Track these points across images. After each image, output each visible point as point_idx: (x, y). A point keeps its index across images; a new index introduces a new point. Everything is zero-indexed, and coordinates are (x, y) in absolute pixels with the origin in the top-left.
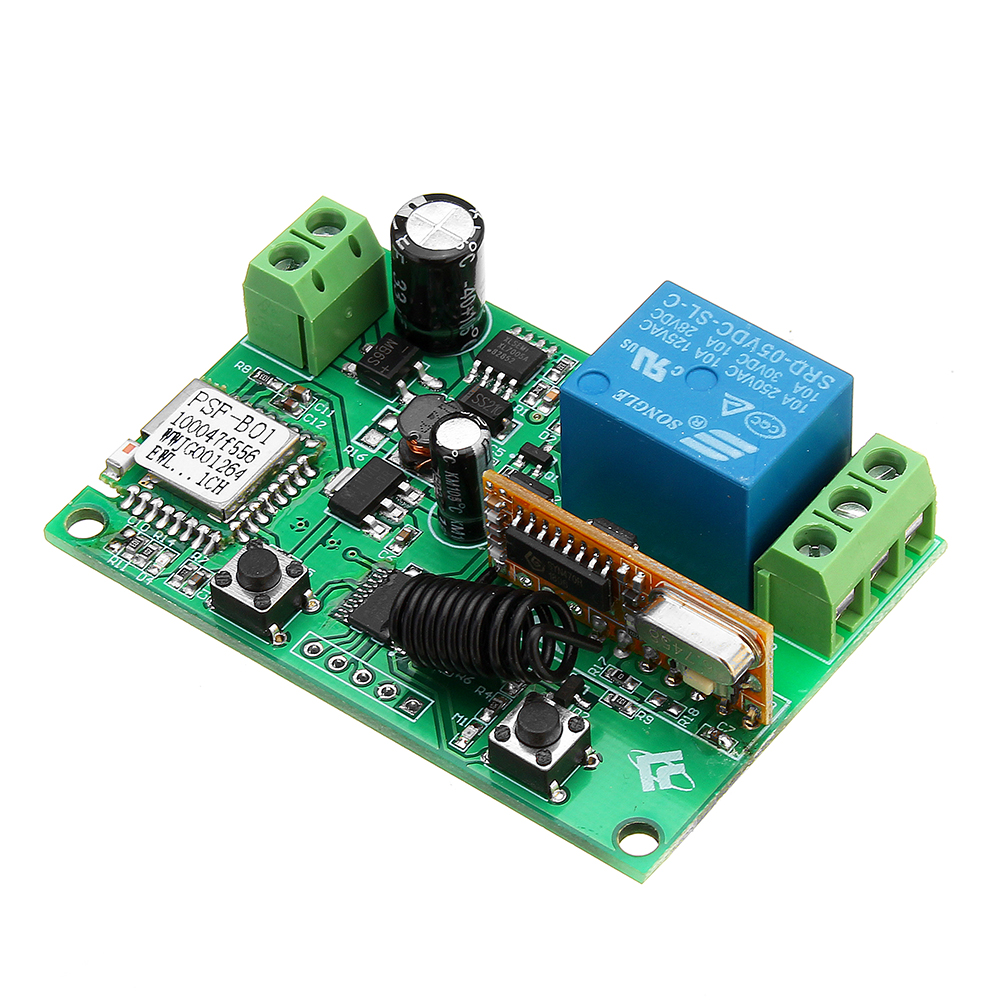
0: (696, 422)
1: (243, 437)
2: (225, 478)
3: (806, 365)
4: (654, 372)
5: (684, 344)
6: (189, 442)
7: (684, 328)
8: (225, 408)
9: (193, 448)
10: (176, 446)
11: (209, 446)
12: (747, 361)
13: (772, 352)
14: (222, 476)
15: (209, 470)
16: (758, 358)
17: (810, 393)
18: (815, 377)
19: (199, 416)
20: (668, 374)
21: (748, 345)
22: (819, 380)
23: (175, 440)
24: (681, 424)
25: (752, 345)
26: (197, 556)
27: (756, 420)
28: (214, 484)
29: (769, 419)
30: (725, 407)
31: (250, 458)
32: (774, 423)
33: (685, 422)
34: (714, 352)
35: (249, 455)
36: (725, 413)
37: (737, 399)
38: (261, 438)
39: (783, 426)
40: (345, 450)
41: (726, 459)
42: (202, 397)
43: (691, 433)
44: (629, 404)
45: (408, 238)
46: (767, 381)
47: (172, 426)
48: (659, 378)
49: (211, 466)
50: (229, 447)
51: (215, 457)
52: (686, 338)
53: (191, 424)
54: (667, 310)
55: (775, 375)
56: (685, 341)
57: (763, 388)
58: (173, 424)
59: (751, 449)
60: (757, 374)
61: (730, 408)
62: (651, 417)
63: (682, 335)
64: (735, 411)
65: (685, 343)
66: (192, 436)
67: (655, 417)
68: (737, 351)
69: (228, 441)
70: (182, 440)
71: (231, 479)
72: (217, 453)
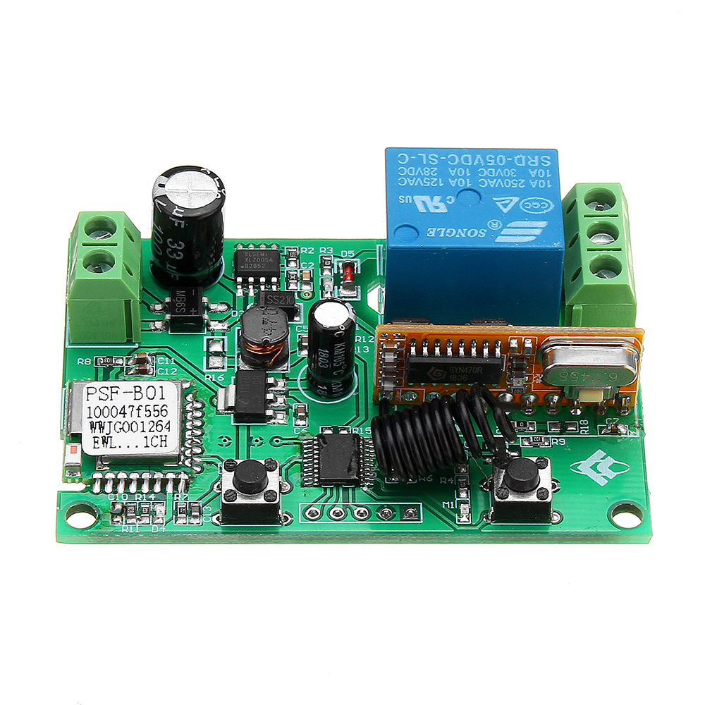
0: (493, 225)
1: (145, 401)
2: (161, 434)
4: (437, 207)
5: (438, 182)
6: (112, 424)
7: (427, 171)
8: (114, 390)
9: (119, 426)
10: (106, 430)
11: (129, 419)
12: (486, 173)
13: (495, 159)
14: (156, 433)
15: (144, 434)
16: (491, 167)
17: (543, 172)
18: (536, 161)
19: (102, 404)
20: (447, 204)
21: (476, 162)
22: (540, 162)
23: (102, 427)
24: (485, 231)
25: (479, 161)
26: (178, 496)
27: (528, 205)
28: (157, 441)
29: (535, 201)
30: (501, 207)
31: (164, 413)
32: (540, 201)
33: (487, 228)
34: (461, 177)
35: (162, 411)
36: (505, 210)
37: (503, 199)
38: (159, 395)
39: (549, 201)
40: (205, 379)
41: (535, 238)
42: (91, 391)
43: (498, 233)
44: (442, 235)
45: (179, 207)
46: (510, 178)
47: (91, 420)
48: (443, 210)
49: (143, 431)
50: (142, 412)
51: (140, 425)
52: (434, 177)
53: (102, 412)
54: (407, 166)
56: (436, 179)
57: (511, 183)
58: (90, 417)
60: (499, 177)
61: (505, 206)
62: (464, 236)
63: (431, 176)
64: (510, 206)
65: (438, 180)
66: (110, 418)
67: (466, 235)
68: (474, 169)
69: (139, 409)
70: (107, 425)
71: (165, 432)
72: (139, 421)
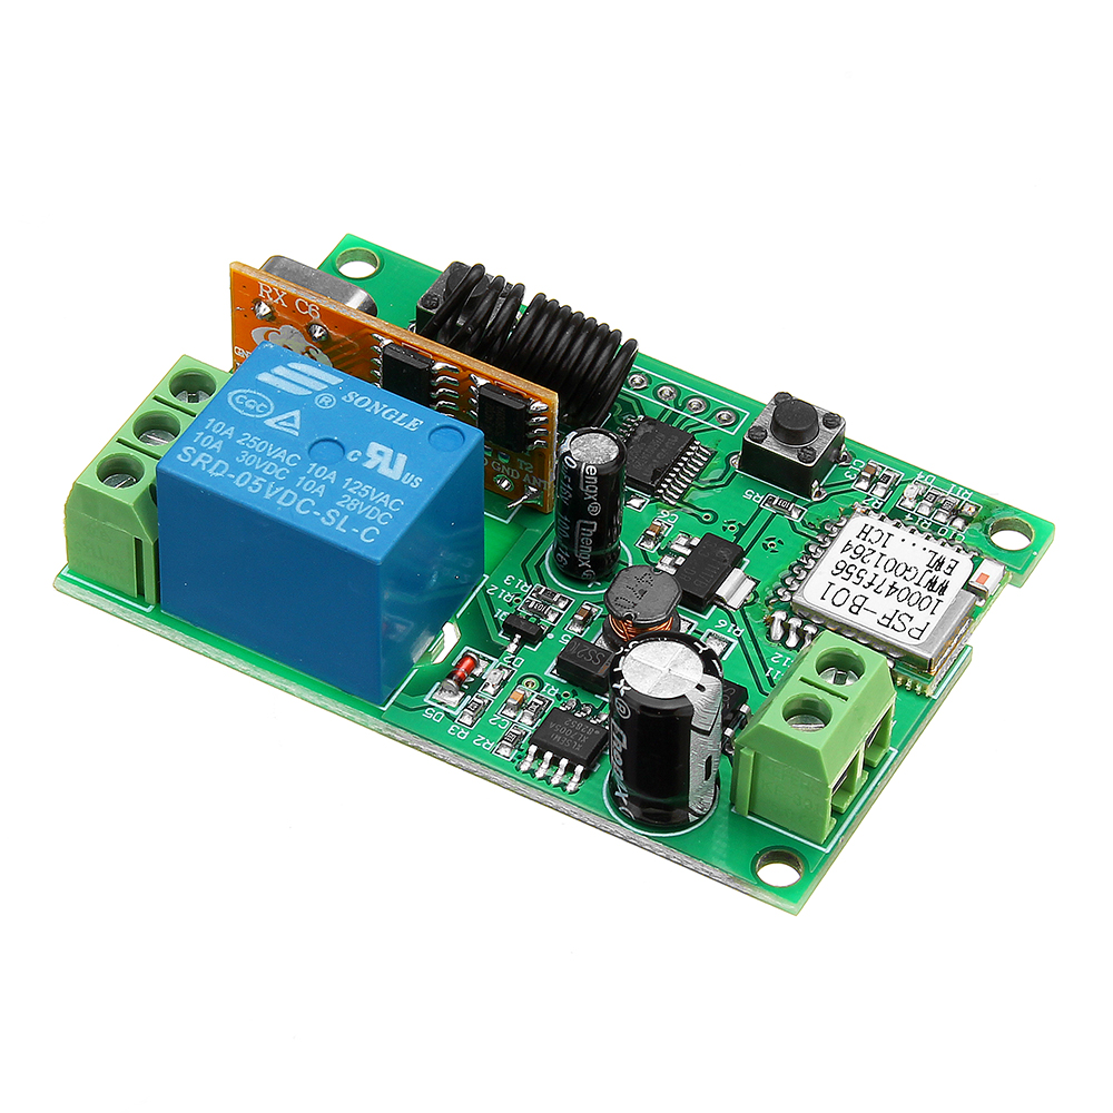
0: (326, 402)
1: (856, 590)
2: (863, 543)
3: (210, 471)
4: (380, 453)
5: (351, 485)
6: (916, 580)
7: (353, 505)
8: (886, 622)
9: (909, 575)
10: (929, 576)
11: (891, 578)
12: (278, 472)
13: (250, 484)
14: (867, 545)
15: (884, 551)
16: (265, 476)
17: (204, 441)
18: (199, 459)
19: (913, 611)
20: (364, 452)
21: (278, 490)
22: (194, 457)
23: (932, 583)
24: (344, 398)
25: (273, 490)
26: (877, 505)
27: (261, 409)
28: (874, 536)
29: (247, 410)
30: (297, 420)
31: (841, 565)
32: (242, 407)
33: (339, 400)
34: (315, 479)
35: (842, 569)
36: (296, 414)
37: (285, 429)
38: (833, 590)
39: (231, 404)
40: (743, 630)
41: (290, 365)
42: (916, 633)
43: (331, 388)
44: (404, 415)
46: (252, 451)
47: (941, 598)
48: (374, 447)
49: (882, 555)
50: (868, 578)
51: (881, 564)
52: (349, 493)
53: (919, 602)
54: (374, 523)
55: (245, 458)
56: (350, 490)
57: (257, 443)
58: (939, 601)
59: (264, 377)
60: (265, 459)
61: (291, 420)
62: (377, 404)
63: (353, 496)
64: (285, 416)
65: (348, 487)
66: (914, 589)
67: (373, 403)
68: (290, 482)
69: (871, 584)
70: (923, 583)
71: (856, 542)
72: (880, 571)
